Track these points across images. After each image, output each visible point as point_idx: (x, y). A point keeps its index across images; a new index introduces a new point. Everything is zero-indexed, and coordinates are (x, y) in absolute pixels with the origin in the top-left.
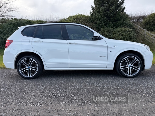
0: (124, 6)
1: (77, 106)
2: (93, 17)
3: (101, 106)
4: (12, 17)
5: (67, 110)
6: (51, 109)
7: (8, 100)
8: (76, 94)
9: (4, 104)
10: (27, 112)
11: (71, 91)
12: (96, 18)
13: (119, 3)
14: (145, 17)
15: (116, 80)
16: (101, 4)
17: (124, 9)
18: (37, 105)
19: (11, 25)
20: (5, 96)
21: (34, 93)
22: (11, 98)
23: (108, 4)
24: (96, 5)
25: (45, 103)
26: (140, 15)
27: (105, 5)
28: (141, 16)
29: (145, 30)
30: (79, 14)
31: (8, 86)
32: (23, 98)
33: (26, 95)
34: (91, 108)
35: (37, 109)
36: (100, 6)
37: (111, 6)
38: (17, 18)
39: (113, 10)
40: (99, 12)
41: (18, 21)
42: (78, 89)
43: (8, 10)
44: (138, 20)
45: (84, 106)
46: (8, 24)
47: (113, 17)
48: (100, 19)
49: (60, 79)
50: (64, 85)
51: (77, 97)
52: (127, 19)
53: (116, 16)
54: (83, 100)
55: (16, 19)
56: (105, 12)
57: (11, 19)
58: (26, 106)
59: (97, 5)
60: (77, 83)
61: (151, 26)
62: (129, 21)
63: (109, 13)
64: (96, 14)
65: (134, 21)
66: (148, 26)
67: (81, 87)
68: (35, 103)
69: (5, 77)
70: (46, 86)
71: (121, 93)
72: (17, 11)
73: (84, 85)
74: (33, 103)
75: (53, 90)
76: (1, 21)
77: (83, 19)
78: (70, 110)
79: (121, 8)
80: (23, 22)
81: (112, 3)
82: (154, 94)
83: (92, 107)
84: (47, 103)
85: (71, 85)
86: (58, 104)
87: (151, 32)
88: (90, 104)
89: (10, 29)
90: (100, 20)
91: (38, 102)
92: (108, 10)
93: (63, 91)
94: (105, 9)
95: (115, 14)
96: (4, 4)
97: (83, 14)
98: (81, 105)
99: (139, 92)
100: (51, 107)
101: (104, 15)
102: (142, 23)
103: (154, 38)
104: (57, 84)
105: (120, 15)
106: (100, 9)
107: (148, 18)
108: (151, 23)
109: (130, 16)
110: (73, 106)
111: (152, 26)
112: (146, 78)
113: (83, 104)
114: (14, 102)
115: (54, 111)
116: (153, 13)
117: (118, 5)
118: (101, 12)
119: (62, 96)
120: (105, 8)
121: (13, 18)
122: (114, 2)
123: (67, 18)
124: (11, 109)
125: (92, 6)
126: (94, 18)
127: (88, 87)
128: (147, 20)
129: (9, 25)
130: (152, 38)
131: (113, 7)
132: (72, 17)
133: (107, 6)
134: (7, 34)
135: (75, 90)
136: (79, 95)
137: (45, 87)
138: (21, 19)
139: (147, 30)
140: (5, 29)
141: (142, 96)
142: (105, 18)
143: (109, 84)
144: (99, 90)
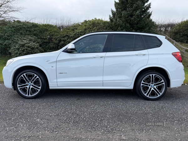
0: (150, 12)
1: (101, 134)
2: (113, 23)
3: (128, 135)
4: (14, 19)
5: (90, 138)
6: (70, 137)
7: (18, 124)
8: (97, 119)
9: (13, 129)
10: (43, 139)
11: (91, 115)
12: (117, 25)
13: (144, 8)
14: (174, 25)
15: (142, 102)
16: (123, 8)
17: (150, 15)
18: (53, 131)
19: (13, 29)
20: (13, 118)
21: (47, 116)
22: (21, 121)
23: (132, 9)
24: (117, 9)
25: (63, 129)
26: (168, 22)
27: (127, 9)
28: (170, 24)
29: (174, 41)
30: (96, 18)
31: (14, 106)
32: (35, 122)
33: (38, 118)
34: (116, 137)
35: (53, 136)
36: (122, 10)
37: (135, 11)
38: (20, 20)
39: (138, 16)
40: (120, 17)
41: (22, 24)
42: (99, 112)
43: (10, 10)
44: (166, 28)
45: (108, 134)
46: (10, 27)
47: (137, 24)
48: (122, 25)
49: (75, 98)
50: (81, 107)
51: (99, 123)
52: (153, 27)
53: (140, 23)
54: (107, 127)
55: (19, 22)
56: (128, 17)
57: (13, 21)
58: (40, 132)
59: (119, 9)
60: (97, 105)
61: (181, 37)
62: (155, 30)
63: (132, 19)
64: (117, 19)
65: (162, 29)
66: (178, 36)
67: (102, 111)
68: (51, 129)
69: (8, 94)
70: (60, 107)
71: (149, 119)
72: (21, 12)
73: (105, 108)
74: (48, 128)
75: (69, 113)
76: (1, 23)
77: (101, 25)
78: (93, 138)
79: (146, 14)
80: (28, 26)
81: (137, 7)
82: (187, 121)
83: (118, 135)
84: (65, 129)
85: (90, 108)
86: (77, 131)
87: (181, 44)
88: (116, 131)
89: (11, 33)
90: (121, 27)
91: (54, 127)
92: (132, 16)
93: (82, 114)
94: (128, 14)
95: (139, 21)
96: (5, 3)
97: (101, 19)
98: (105, 133)
99: (169, 118)
100: (70, 134)
101: (126, 21)
102: (170, 32)
103: (184, 52)
104: (72, 105)
105: (145, 22)
106: (121, 14)
107: (178, 27)
108: (181, 33)
109: (157, 23)
110: (96, 133)
111: (183, 36)
112: (177, 100)
113: (107, 131)
114: (25, 127)
115: (75, 140)
116: (184, 21)
117: (143, 10)
118: (122, 17)
119: (81, 121)
120: (128, 12)
121: (16, 20)
122: (139, 6)
123: (82, 23)
124: (23, 136)
125: (112, 9)
126: (114, 25)
127: (110, 110)
128: (177, 29)
129: (10, 29)
130: (182, 52)
131: (138, 12)
132: (88, 23)
133: (130, 11)
134: (8, 39)
135: (96, 114)
136: (101, 120)
137: (59, 109)
138: (26, 21)
139: (176, 41)
140: (5, 33)
141: (173, 124)
142: (128, 25)
143: (134, 107)
144: (123, 114)
